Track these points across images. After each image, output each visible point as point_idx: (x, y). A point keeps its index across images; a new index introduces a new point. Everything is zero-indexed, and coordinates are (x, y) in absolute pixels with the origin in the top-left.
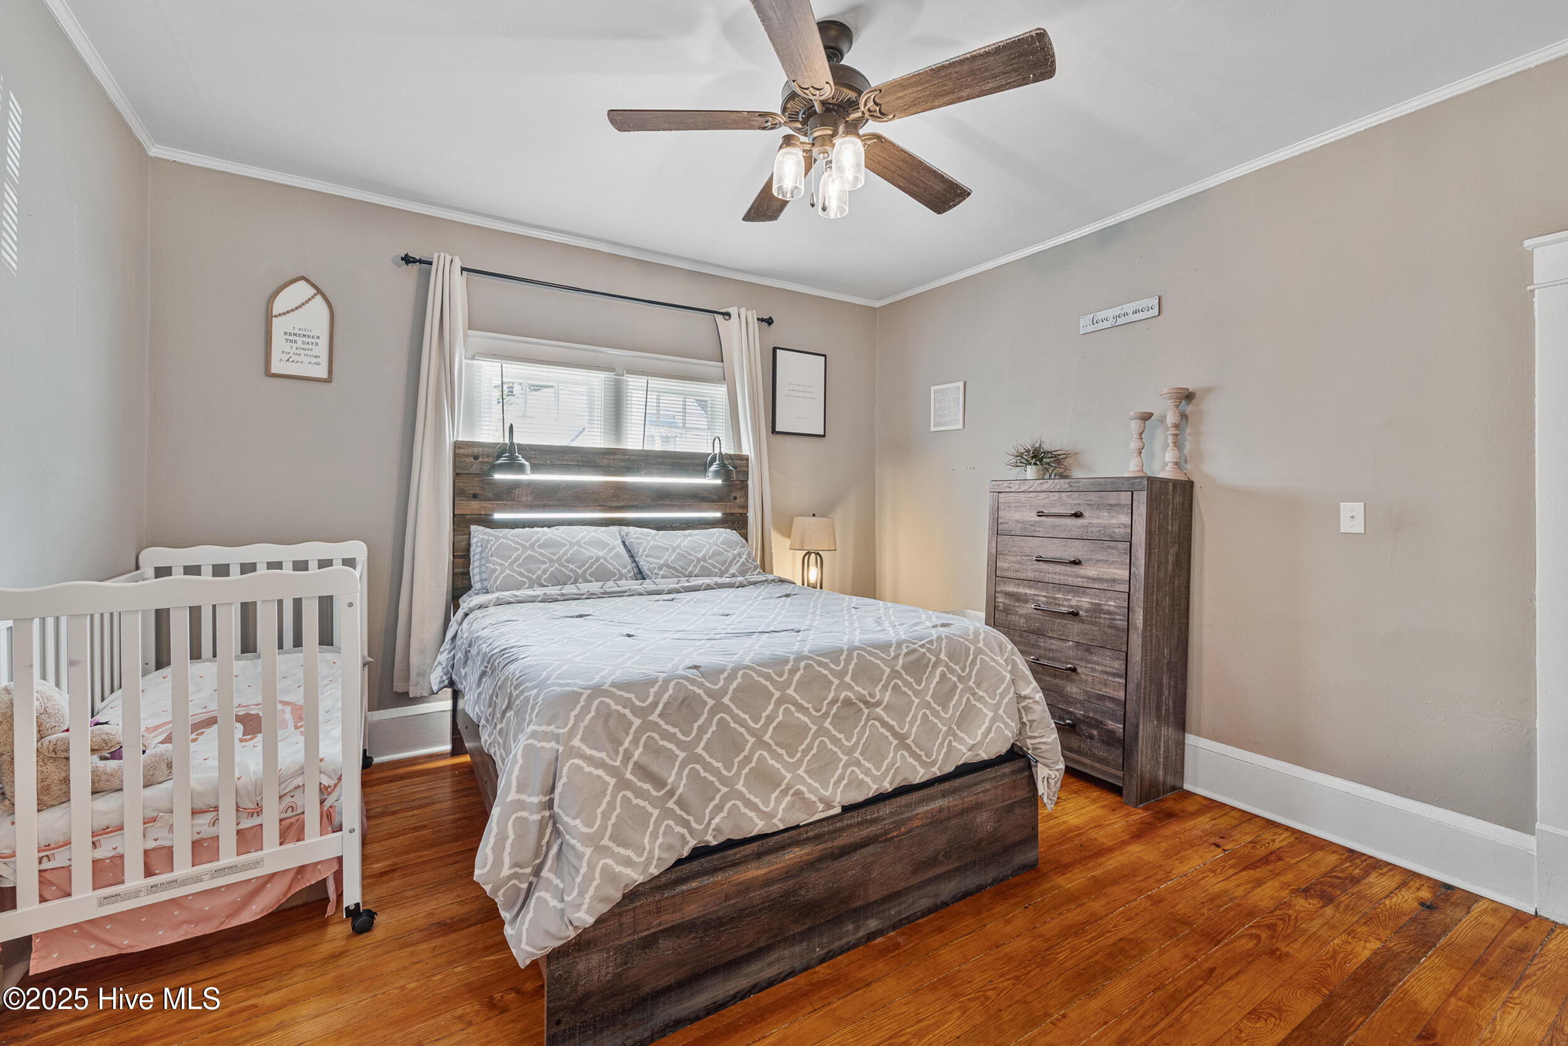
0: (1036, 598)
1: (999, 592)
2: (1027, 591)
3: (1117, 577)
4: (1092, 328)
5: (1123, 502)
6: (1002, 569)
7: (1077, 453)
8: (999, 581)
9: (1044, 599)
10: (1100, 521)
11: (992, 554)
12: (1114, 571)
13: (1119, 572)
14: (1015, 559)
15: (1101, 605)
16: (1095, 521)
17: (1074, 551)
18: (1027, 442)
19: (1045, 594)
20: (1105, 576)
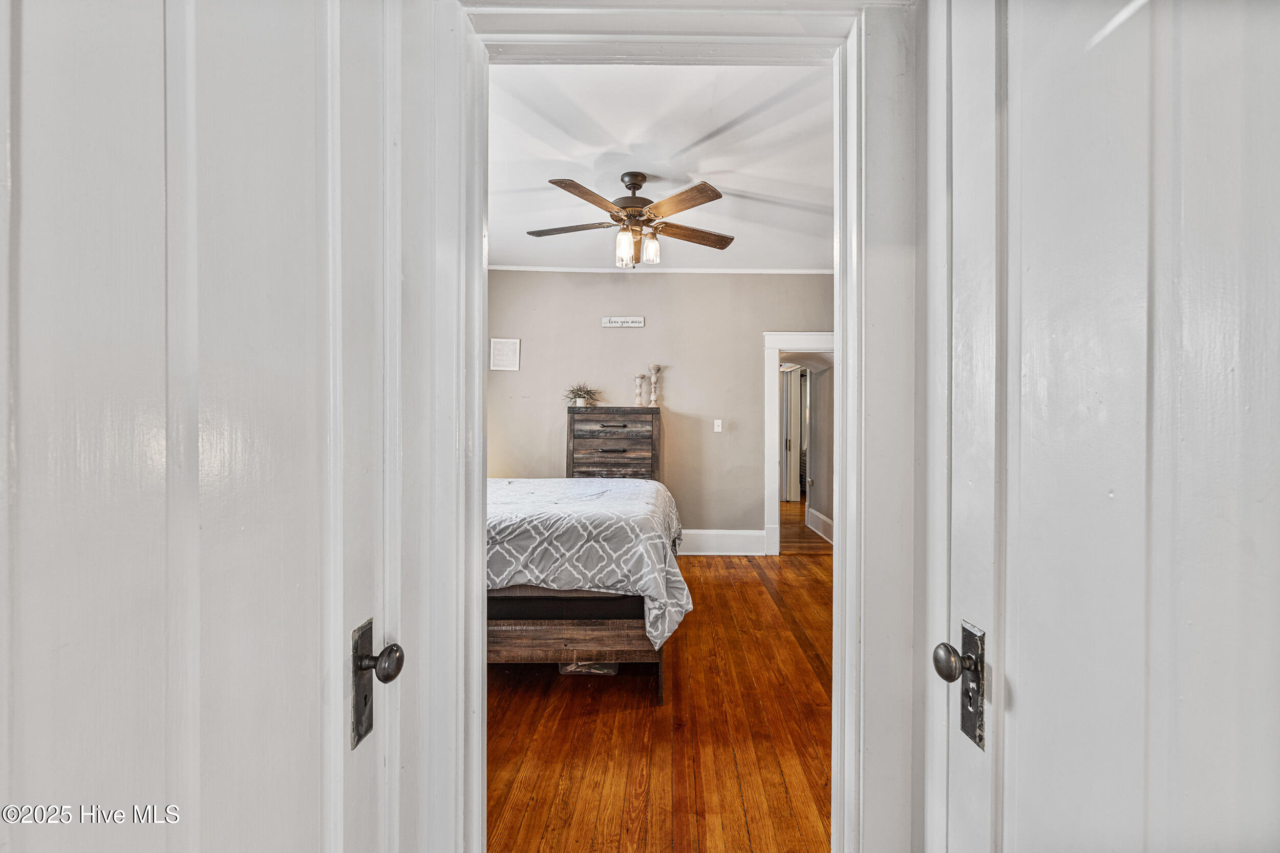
0: (600, 472)
1: (575, 472)
2: (595, 469)
3: (645, 456)
4: (609, 325)
5: (648, 420)
6: (578, 458)
7: (601, 393)
8: (575, 466)
9: (605, 472)
10: (637, 429)
11: (570, 450)
12: (644, 454)
13: (647, 454)
14: (586, 452)
15: (637, 471)
16: (634, 429)
17: (623, 445)
18: (575, 385)
19: (606, 470)
20: (640, 457)
